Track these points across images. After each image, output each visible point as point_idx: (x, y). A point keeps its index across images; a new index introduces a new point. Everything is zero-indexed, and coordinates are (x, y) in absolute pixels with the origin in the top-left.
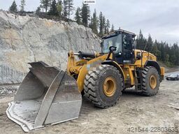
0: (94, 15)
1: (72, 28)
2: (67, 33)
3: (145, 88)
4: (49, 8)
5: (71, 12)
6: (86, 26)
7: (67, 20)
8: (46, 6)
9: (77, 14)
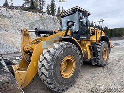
0: (59, 9)
1: (45, 17)
2: (42, 20)
3: (99, 60)
4: (29, 4)
5: (44, 7)
6: (54, 15)
7: (42, 12)
8: (27, 3)
9: (48, 8)
